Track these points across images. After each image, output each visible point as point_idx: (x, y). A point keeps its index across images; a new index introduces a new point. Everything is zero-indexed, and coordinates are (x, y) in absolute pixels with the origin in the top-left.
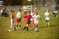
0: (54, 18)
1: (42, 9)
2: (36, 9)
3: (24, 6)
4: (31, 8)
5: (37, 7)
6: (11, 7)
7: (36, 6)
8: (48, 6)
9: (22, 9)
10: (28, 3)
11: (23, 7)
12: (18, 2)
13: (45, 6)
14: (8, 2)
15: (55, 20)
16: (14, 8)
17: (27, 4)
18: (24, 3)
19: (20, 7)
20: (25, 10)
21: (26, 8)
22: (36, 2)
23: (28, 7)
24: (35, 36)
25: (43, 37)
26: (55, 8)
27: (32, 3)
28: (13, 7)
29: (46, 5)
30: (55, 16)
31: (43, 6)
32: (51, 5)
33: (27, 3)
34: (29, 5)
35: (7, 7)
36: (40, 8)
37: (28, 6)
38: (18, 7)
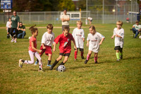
0: (134, 42)
1: (105, 19)
3: (62, 13)
4: (80, 18)
5: (93, 14)
6: (31, 14)
7: (91, 13)
8: (120, 13)
9: (58, 19)
10: (73, 6)
11: (60, 14)
12: (48, 3)
13: (112, 13)
15: (137, 47)
16: (39, 16)
17: (69, 8)
18: (63, 4)
19: (52, 14)
20: (64, 21)
22: (91, 3)
23: (73, 16)
24: (88, 85)
25: (106, 87)
27: (82, 5)
28: (35, 16)
29: (114, 11)
30: (136, 37)
31: (107, 14)
32: (127, 11)
33: (68, 4)
34: (75, 10)
35: (20, 14)
36: (101, 17)
37: (71, 13)
38: (48, 14)
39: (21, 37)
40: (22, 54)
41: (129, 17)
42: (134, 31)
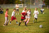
0: (41, 15)
2: (26, 7)
3: (16, 5)
4: (22, 6)
5: (27, 5)
6: (6, 5)
8: (36, 5)
9: (15, 7)
10: (20, 2)
11: (15, 5)
13: (34, 5)
14: (3, 1)
15: (42, 17)
16: (8, 6)
17: (19, 3)
18: (17, 2)
19: (13, 5)
21: (18, 6)
22: (26, 1)
23: (20, 6)
24: (25, 30)
25: (32, 31)
26: (42, 6)
27: (23, 2)
28: (7, 6)
29: (34, 4)
30: (42, 13)
31: (32, 5)
32: (39, 4)
33: (18, 2)
34: (21, 4)
35: (2, 5)
36: (30, 6)
37: (19, 5)
38: (11, 5)
39: (2, 13)
40: (2, 19)
41: (39, 6)
42: (41, 11)
